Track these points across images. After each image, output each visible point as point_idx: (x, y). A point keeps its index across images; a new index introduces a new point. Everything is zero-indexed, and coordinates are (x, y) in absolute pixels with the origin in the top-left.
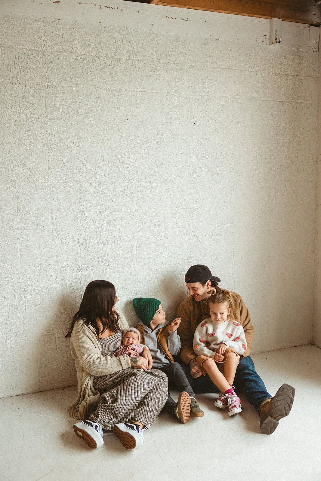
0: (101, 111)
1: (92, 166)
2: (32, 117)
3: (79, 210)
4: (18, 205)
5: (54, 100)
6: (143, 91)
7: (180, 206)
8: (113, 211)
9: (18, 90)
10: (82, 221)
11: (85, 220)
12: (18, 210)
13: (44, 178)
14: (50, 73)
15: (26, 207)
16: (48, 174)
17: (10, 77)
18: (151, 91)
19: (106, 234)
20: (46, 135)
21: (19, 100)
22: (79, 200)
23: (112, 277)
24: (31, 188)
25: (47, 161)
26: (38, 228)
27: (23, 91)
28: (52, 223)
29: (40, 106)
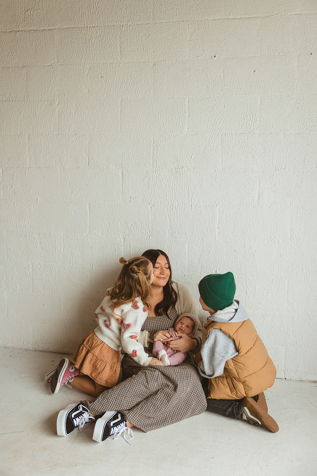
0: (181, 49)
1: (169, 116)
2: (105, 62)
3: (152, 166)
4: (89, 158)
5: (128, 41)
6: (237, 17)
7: (283, 167)
8: (192, 169)
9: (92, 35)
10: (154, 178)
11: (158, 177)
12: (89, 163)
13: (115, 130)
14: (126, 11)
15: (96, 160)
16: (120, 125)
17: (85, 21)
18: (248, 17)
19: (182, 196)
20: (119, 82)
21: (93, 45)
22: (152, 154)
23: (187, 247)
24: (102, 140)
25: (120, 110)
26: (107, 184)
27: (97, 35)
28: (122, 180)
29: (114, 50)
